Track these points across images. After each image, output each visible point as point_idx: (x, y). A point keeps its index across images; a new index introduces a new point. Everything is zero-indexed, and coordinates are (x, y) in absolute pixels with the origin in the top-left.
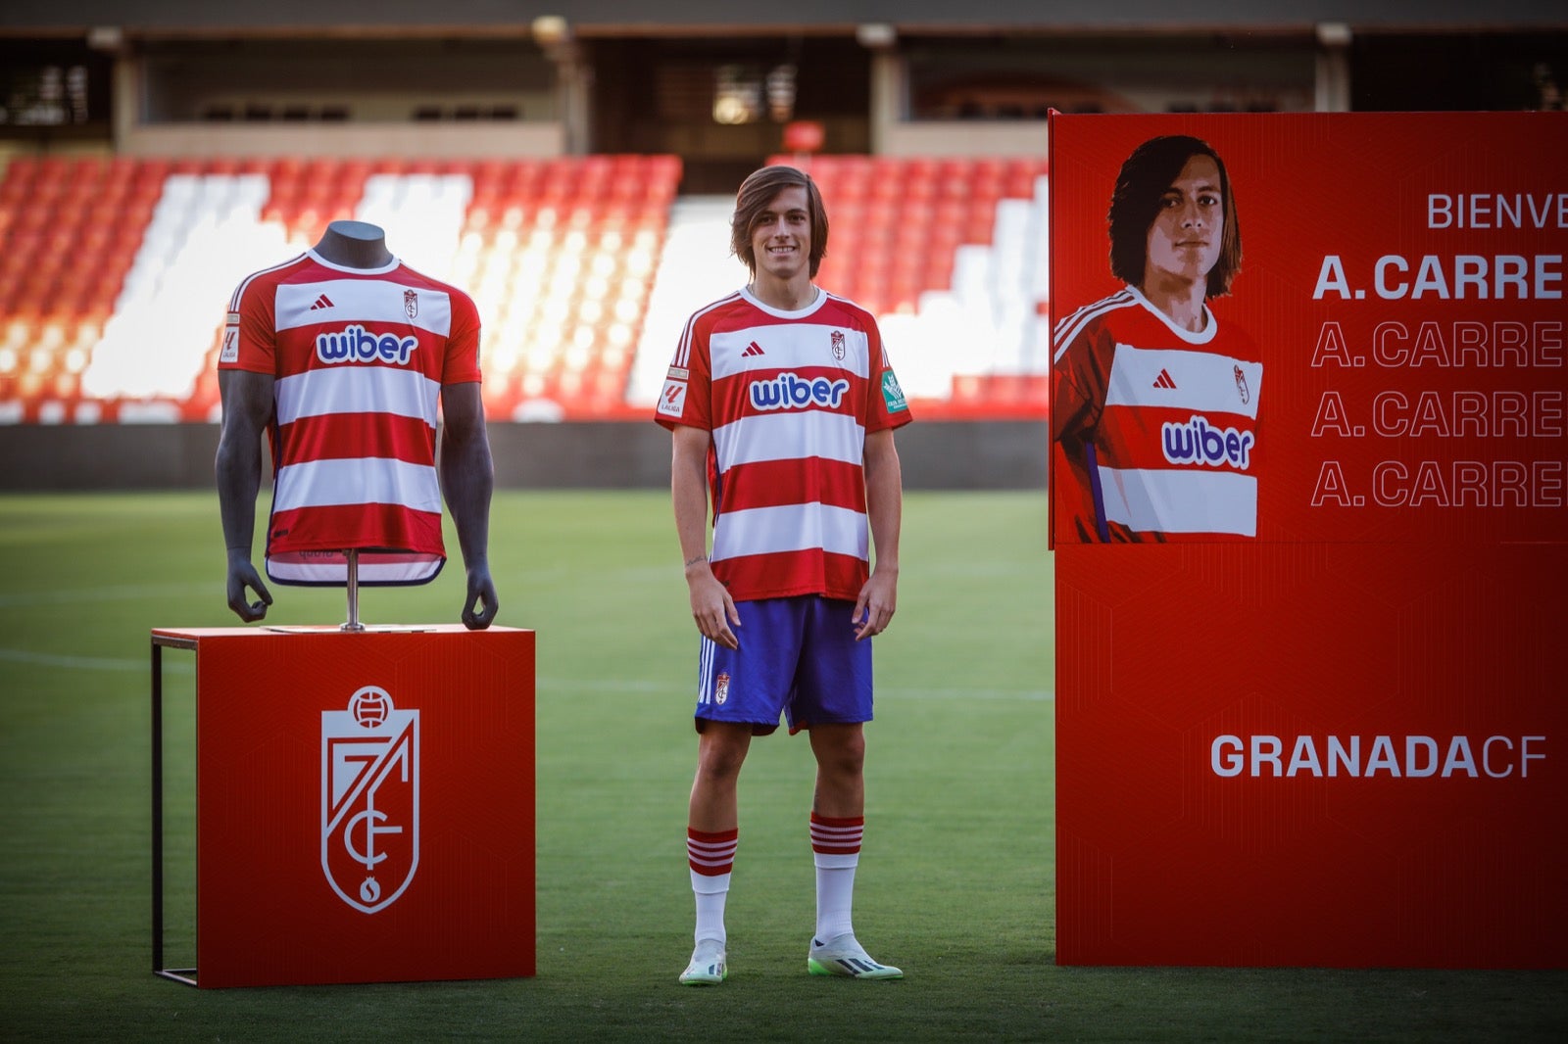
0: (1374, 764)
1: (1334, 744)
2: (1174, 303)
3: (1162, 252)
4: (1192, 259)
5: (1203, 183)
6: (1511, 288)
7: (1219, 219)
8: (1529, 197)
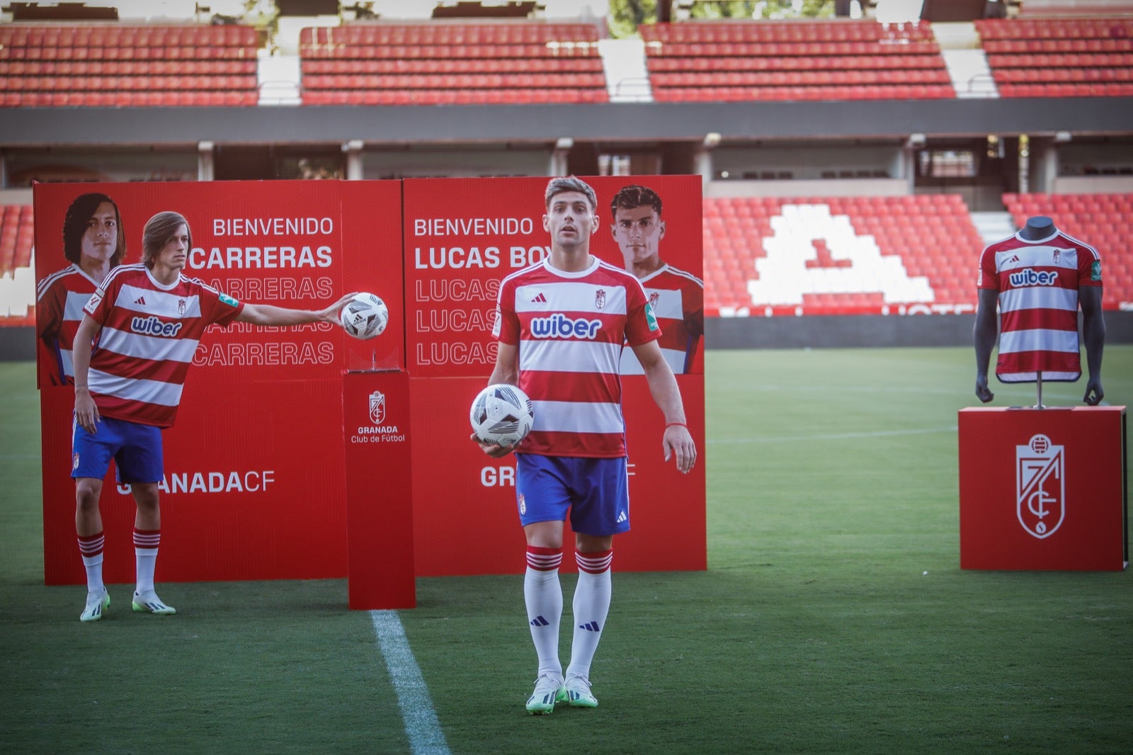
0: (194, 486)
1: (175, 477)
2: (95, 272)
3: (88, 247)
4: (103, 251)
5: (107, 215)
6: (253, 263)
7: (116, 232)
8: (261, 220)
